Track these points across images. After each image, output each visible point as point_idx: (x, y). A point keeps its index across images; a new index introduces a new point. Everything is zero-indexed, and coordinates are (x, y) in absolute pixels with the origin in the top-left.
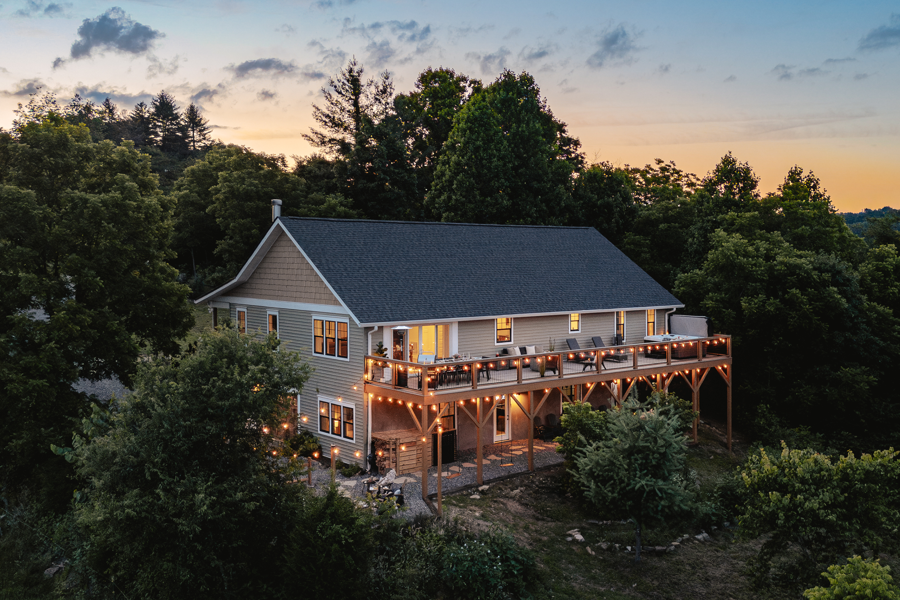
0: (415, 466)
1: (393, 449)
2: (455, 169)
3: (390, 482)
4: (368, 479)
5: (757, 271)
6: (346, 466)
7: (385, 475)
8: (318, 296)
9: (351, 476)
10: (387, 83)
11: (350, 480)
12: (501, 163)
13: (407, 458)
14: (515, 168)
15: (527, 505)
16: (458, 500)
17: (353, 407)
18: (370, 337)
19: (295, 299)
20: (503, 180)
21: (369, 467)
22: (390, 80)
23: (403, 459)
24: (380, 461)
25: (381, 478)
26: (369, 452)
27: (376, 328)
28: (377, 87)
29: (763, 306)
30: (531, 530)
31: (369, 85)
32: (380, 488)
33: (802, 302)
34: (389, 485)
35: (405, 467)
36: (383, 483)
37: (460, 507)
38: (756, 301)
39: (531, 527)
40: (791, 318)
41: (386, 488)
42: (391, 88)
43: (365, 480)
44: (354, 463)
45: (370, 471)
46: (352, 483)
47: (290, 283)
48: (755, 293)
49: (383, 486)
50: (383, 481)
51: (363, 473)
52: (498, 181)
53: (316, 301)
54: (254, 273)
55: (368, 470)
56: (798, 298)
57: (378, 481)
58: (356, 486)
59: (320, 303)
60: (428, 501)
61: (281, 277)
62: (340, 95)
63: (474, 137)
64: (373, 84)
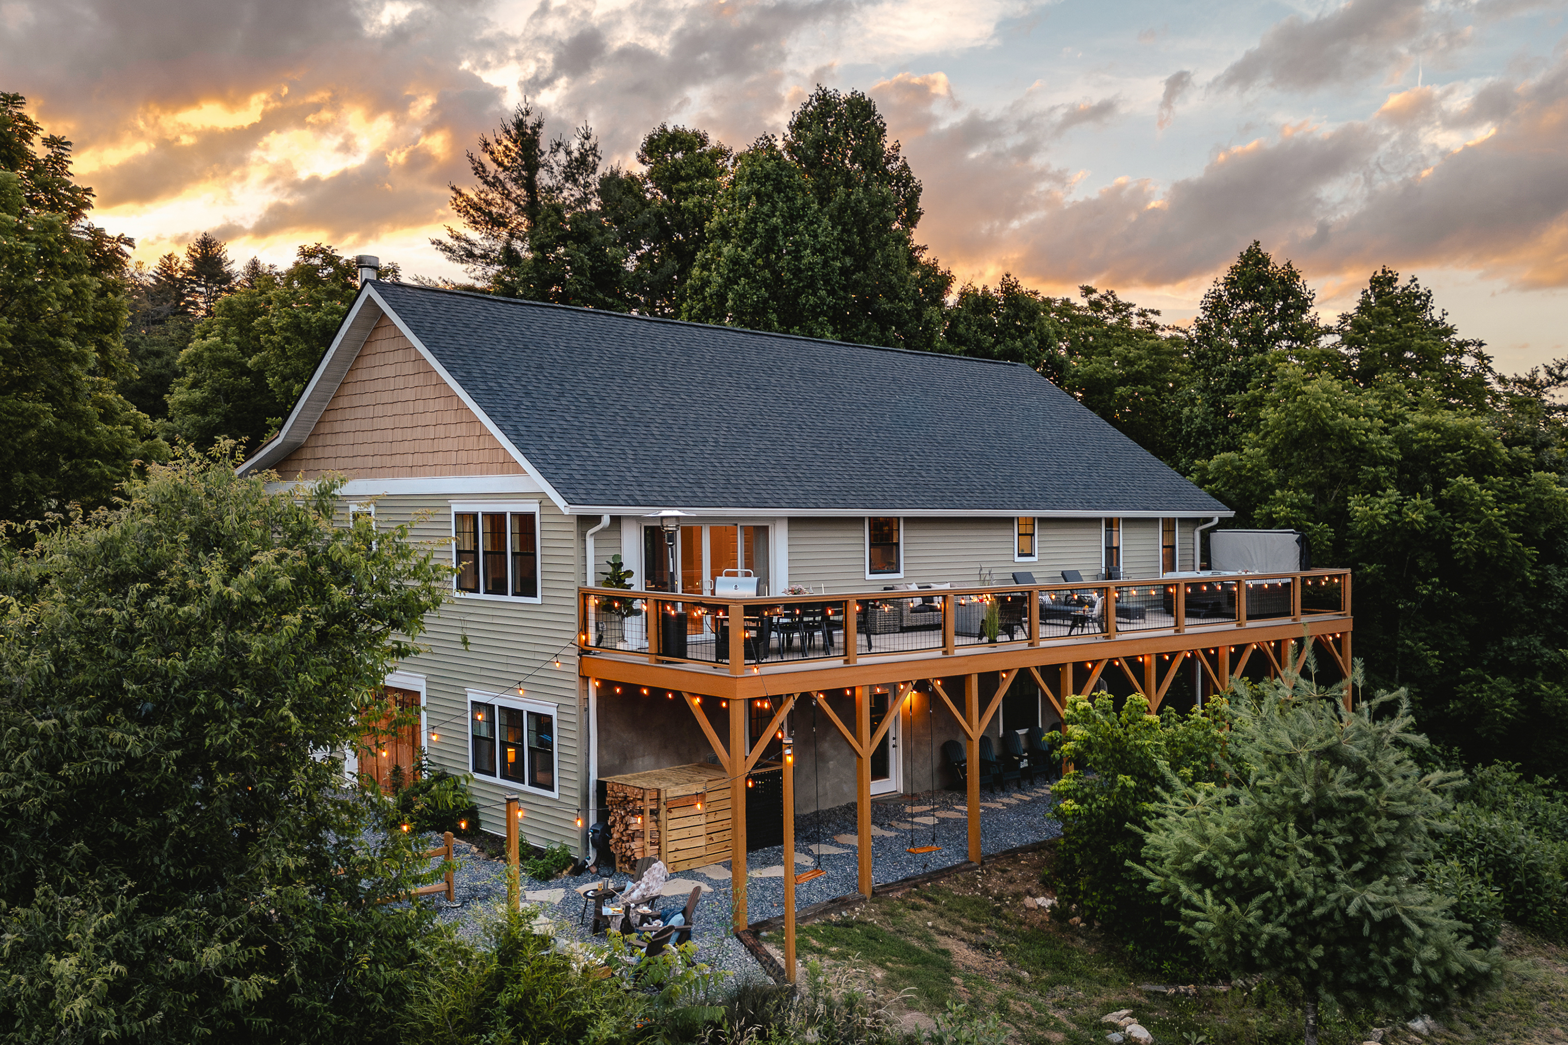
0: (703, 852)
1: (652, 812)
2: (730, 271)
3: (654, 892)
4: (595, 885)
5: (1378, 442)
6: (539, 853)
7: (640, 877)
8: (463, 457)
9: (552, 876)
10: (587, 147)
11: (549, 886)
12: (818, 259)
13: (685, 833)
14: (844, 271)
15: (987, 947)
16: (823, 938)
17: (552, 711)
18: (590, 542)
19: (412, 470)
20: (823, 293)
21: (593, 854)
22: (592, 141)
23: (674, 835)
24: (620, 840)
25: (630, 885)
26: (593, 820)
27: (606, 521)
28: (569, 153)
29: (1399, 512)
30: (1017, 1014)
31: (554, 151)
32: (627, 909)
33: (1483, 503)
34: (651, 901)
35: (681, 856)
36: (635, 895)
37: (833, 956)
38: (1383, 501)
39: (1014, 1006)
40: (1459, 536)
41: (645, 909)
42: (595, 155)
43: (590, 887)
44: (556, 847)
45: (596, 864)
46: (554, 895)
47: (399, 434)
48: (1374, 488)
49: (637, 905)
50: (635, 891)
51: (579, 870)
52: (814, 294)
53: (459, 468)
54: (319, 422)
55: (590, 863)
56: (1473, 493)
57: (622, 890)
58: (565, 901)
59: (468, 473)
60: (751, 941)
61: (379, 423)
62: (501, 169)
63: (765, 209)
64: (561, 149)
